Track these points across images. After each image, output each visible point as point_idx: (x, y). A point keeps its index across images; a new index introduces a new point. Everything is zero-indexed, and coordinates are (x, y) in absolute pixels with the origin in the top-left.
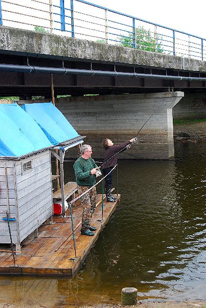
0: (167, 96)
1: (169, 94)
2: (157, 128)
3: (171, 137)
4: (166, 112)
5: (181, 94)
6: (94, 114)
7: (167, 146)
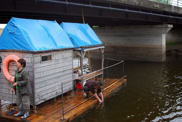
0: (163, 27)
1: (164, 26)
2: (157, 45)
3: (164, 49)
4: (162, 36)
5: (171, 26)
6: (123, 36)
7: (161, 55)
